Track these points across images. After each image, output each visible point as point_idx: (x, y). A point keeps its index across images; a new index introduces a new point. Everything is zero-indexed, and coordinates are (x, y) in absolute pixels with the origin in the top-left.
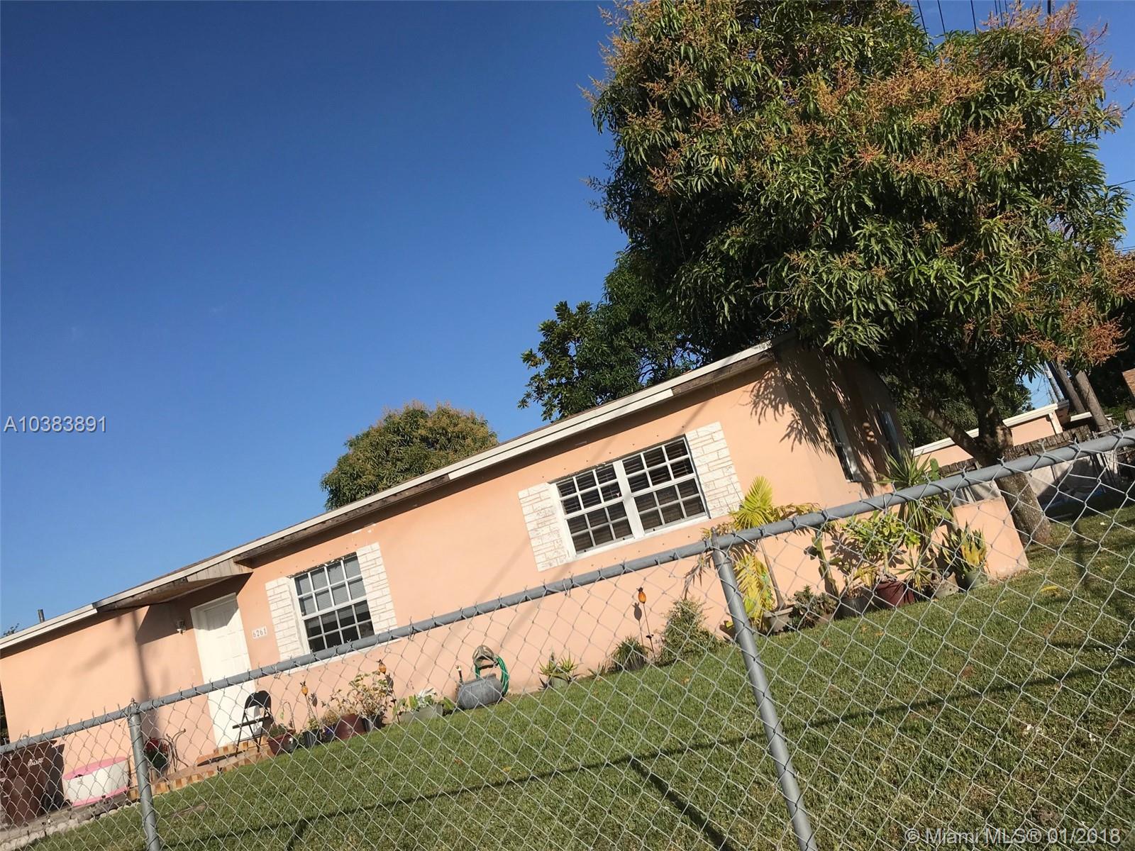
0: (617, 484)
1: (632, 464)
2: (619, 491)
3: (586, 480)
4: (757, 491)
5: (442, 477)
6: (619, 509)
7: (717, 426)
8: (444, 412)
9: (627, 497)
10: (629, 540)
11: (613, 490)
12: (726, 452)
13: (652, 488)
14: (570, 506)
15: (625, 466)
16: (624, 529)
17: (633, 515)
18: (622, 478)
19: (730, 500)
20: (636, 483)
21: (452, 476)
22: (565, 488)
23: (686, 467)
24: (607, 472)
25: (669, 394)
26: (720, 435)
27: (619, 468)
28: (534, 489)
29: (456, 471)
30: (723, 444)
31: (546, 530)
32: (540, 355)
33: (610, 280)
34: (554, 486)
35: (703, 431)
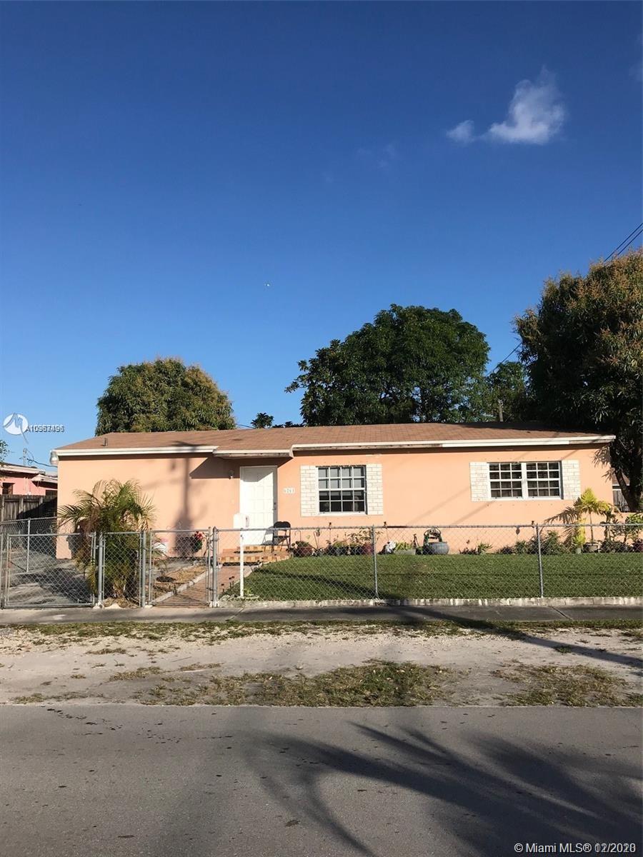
0: (520, 473)
1: (530, 466)
2: (521, 476)
3: (505, 466)
5: (438, 444)
6: (519, 484)
7: (576, 462)
9: (524, 478)
10: (520, 498)
11: (518, 475)
12: (577, 474)
13: (538, 479)
14: (493, 476)
15: (527, 465)
16: (519, 494)
17: (525, 488)
18: (524, 471)
19: (574, 494)
20: (531, 475)
21: (444, 446)
22: (493, 467)
23: (555, 475)
24: (518, 467)
26: (577, 466)
27: (524, 466)
28: (478, 463)
29: (447, 444)
30: (578, 470)
31: (481, 484)
34: (488, 465)
35: (570, 462)
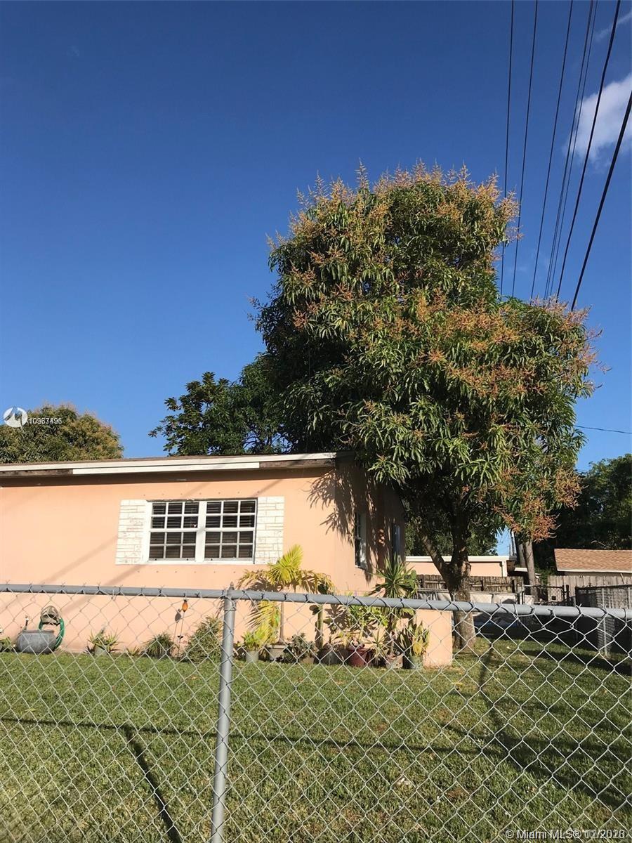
0: (197, 517)
1: (213, 507)
2: (197, 523)
3: (175, 508)
4: (293, 554)
5: (68, 470)
6: (191, 537)
7: (281, 499)
8: (89, 419)
9: (201, 529)
10: (190, 562)
11: (192, 522)
12: (281, 520)
13: (221, 529)
14: (157, 522)
15: (208, 506)
16: (190, 553)
17: (200, 544)
18: (202, 515)
19: (272, 554)
20: (212, 522)
21: (75, 472)
22: (158, 508)
23: (249, 521)
24: (193, 507)
25: (257, 466)
26: (281, 506)
27: (203, 507)
28: (134, 502)
29: (80, 469)
30: (281, 513)
31: (132, 535)
32: (179, 403)
33: (247, 369)
34: (150, 505)
35: (272, 499)
